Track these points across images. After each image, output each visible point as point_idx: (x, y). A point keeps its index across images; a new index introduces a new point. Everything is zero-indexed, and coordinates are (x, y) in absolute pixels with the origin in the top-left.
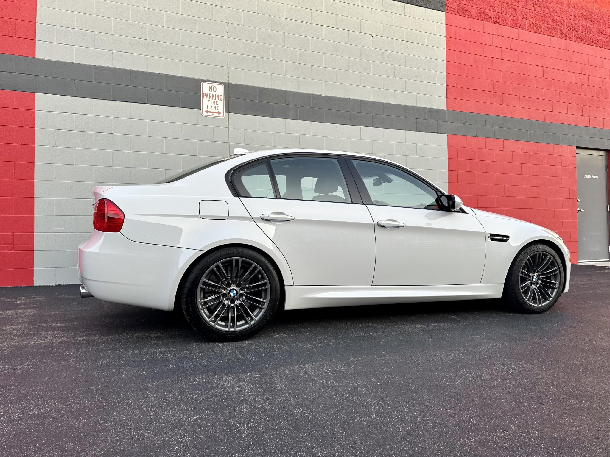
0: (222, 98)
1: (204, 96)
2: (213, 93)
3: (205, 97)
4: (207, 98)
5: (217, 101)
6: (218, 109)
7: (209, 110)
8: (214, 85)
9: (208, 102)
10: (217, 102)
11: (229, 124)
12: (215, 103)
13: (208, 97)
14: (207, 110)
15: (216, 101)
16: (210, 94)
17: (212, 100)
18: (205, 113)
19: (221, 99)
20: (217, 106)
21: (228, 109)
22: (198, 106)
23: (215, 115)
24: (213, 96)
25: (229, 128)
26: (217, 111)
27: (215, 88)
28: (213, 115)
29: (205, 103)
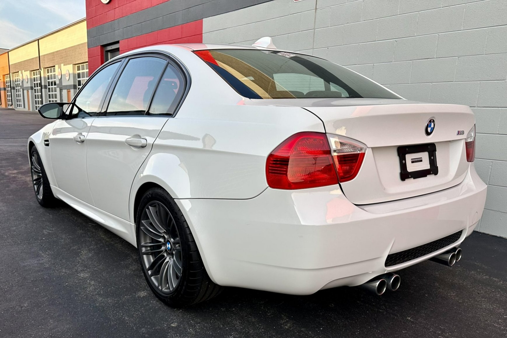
11: (316, 4)
25: (316, 9)
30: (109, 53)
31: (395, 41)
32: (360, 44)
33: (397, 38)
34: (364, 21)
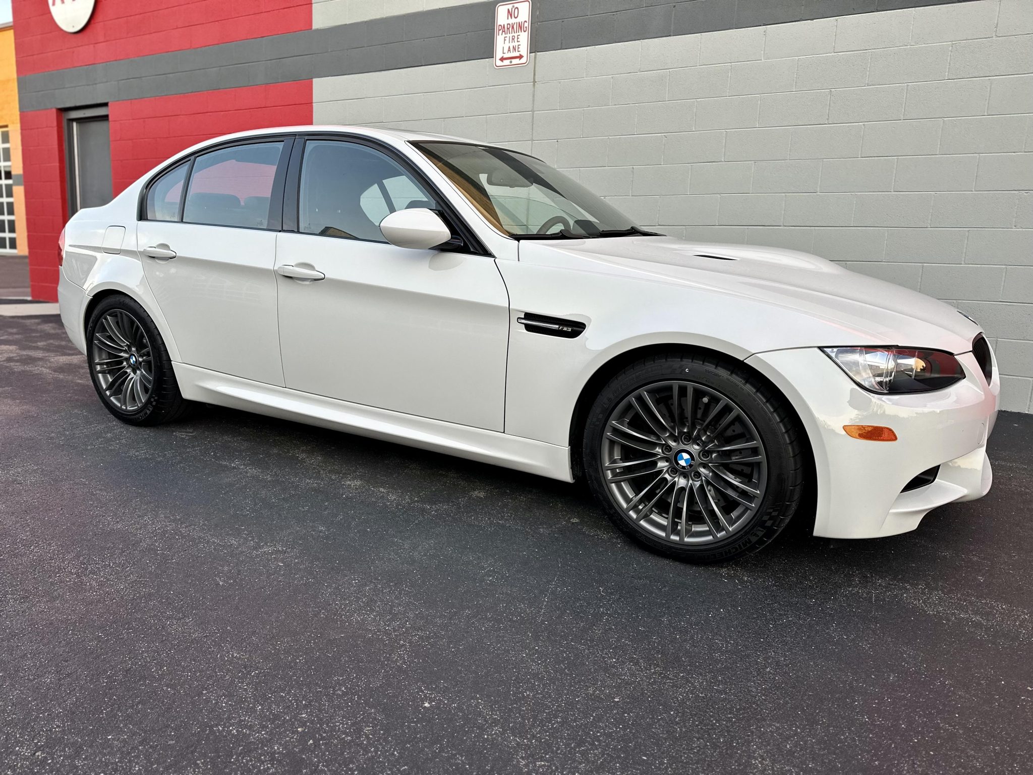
0: (526, 27)
1: (499, 30)
2: (513, 21)
3: (501, 32)
4: (504, 33)
5: (518, 34)
6: (519, 50)
7: (506, 56)
8: (516, 5)
9: (505, 40)
10: (519, 37)
11: (534, 75)
12: (516, 39)
13: (505, 31)
14: (502, 55)
15: (516, 35)
16: (508, 24)
17: (511, 35)
18: (499, 63)
19: (525, 30)
20: (519, 43)
21: (536, 46)
22: (488, 52)
23: (515, 61)
24: (513, 27)
25: (534, 82)
26: (517, 54)
27: (516, 10)
28: (511, 62)
29: (501, 44)
30: (75, 124)
31: (664, 137)
33: (666, 132)
34: (615, 105)
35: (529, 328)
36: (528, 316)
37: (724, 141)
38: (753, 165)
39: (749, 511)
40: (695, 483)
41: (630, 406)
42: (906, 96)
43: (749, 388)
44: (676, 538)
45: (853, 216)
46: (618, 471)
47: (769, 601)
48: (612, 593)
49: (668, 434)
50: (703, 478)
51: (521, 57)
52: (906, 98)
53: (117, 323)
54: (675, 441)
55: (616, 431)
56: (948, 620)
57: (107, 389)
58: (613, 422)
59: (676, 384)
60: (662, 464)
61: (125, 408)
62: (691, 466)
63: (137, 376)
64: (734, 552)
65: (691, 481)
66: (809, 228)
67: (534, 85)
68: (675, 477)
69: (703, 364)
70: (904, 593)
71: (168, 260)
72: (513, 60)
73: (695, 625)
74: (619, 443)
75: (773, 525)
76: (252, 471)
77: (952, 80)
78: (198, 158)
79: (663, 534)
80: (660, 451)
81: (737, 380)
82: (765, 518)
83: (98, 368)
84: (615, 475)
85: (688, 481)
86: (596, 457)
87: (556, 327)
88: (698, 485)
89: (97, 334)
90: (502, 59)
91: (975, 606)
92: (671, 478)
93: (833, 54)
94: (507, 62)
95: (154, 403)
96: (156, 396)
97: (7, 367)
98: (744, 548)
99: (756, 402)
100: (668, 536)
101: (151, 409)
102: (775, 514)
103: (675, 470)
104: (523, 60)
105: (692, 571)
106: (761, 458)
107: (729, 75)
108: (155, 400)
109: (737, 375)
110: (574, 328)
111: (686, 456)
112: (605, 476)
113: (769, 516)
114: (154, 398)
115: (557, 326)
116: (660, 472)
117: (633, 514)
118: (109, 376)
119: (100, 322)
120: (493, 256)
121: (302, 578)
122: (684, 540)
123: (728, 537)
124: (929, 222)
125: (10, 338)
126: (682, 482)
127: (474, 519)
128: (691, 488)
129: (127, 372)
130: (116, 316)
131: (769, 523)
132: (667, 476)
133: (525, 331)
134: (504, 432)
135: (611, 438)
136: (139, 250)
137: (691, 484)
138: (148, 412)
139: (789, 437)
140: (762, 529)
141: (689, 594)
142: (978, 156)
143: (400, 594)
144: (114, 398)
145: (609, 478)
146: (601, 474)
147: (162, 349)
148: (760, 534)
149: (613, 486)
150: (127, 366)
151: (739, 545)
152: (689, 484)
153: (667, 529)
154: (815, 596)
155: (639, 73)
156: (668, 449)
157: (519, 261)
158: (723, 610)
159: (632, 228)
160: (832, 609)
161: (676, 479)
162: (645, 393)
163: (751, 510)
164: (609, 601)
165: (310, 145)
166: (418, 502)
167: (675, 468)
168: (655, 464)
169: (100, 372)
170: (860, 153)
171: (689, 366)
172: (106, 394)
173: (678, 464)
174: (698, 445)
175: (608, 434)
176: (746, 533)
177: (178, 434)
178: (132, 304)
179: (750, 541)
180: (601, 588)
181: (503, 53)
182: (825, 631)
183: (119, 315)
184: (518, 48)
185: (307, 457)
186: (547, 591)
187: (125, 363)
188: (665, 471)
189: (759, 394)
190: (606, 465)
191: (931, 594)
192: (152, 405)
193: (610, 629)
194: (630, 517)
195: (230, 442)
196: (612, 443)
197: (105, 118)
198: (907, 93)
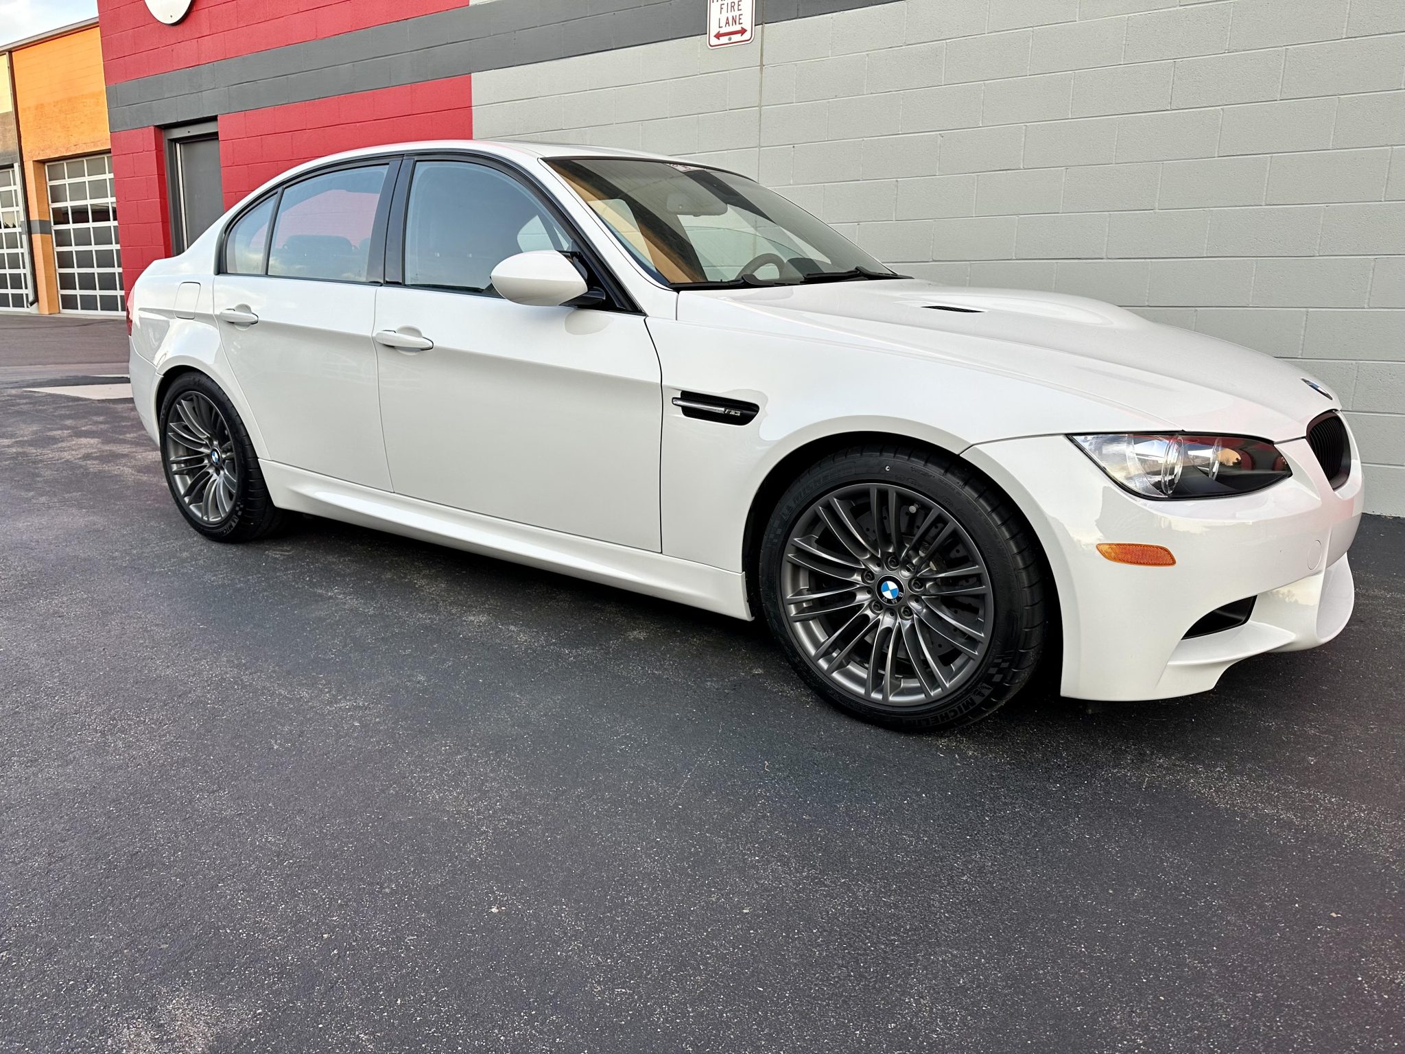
6: (741, 21)
7: (723, 31)
9: (721, 8)
10: (740, 3)
11: (762, 55)
12: (736, 7)
14: (718, 29)
17: (730, 1)
18: (714, 41)
20: (740, 12)
21: (763, 16)
22: (700, 26)
23: (735, 38)
25: (762, 65)
26: (738, 28)
28: (730, 39)
29: (717, 15)
30: (178, 146)
31: (939, 136)
32: (865, 139)
33: (942, 129)
34: (872, 93)
35: (688, 412)
36: (686, 395)
37: (1023, 139)
38: (1064, 173)
39: (972, 661)
40: (904, 621)
41: (816, 519)
42: (1285, 65)
43: (969, 493)
44: (879, 697)
45: (1206, 241)
46: (805, 605)
47: (995, 785)
48: (779, 770)
49: (868, 556)
50: (915, 616)
51: (743, 31)
52: (1284, 68)
53: (194, 408)
54: (879, 565)
55: (800, 552)
56: (1244, 816)
57: (186, 495)
58: (795, 539)
59: (873, 488)
60: (862, 597)
61: (206, 519)
62: (899, 599)
63: (220, 478)
64: (952, 717)
65: (899, 620)
66: (1143, 260)
67: (761, 69)
68: (878, 615)
69: (908, 460)
70: (1192, 777)
71: (248, 326)
72: (732, 36)
73: (880, 814)
74: (805, 568)
75: (1003, 680)
76: (353, 602)
77: (1353, 39)
78: (286, 190)
79: (861, 691)
80: (859, 578)
81: (953, 481)
82: (992, 671)
83: (175, 467)
84: (800, 610)
85: (896, 620)
86: (775, 586)
87: (721, 410)
88: (908, 626)
89: (171, 424)
90: (718, 36)
91: (1291, 797)
92: (874, 615)
93: (1178, 8)
94: (724, 40)
95: (240, 513)
96: (242, 504)
97: (81, 466)
98: (965, 712)
99: (978, 512)
100: (868, 693)
101: (236, 521)
102: (1005, 665)
103: (879, 604)
104: (747, 36)
105: (897, 741)
106: (986, 588)
107: (1031, 45)
108: (240, 509)
109: (953, 474)
110: (744, 412)
111: (892, 586)
112: (787, 613)
113: (996, 669)
114: (239, 506)
115: (723, 409)
116: (860, 606)
117: (823, 664)
118: (187, 478)
119: (173, 407)
120: (645, 315)
121: (378, 743)
122: (887, 698)
123: (944, 695)
124: (1317, 247)
125: (94, 428)
126: (887, 621)
127: (623, 668)
128: (899, 630)
129: (208, 473)
130: (191, 400)
131: (997, 678)
132: (868, 612)
133: (683, 416)
134: (661, 553)
135: (794, 562)
136: (215, 313)
137: (899, 623)
138: (234, 525)
139: (1023, 559)
140: (987, 686)
141: (886, 772)
142: (1390, 150)
143: (499, 765)
144: (195, 506)
145: (792, 615)
146: (782, 610)
147: (247, 443)
148: (987, 692)
149: (798, 626)
150: (208, 465)
151: (959, 708)
152: (897, 624)
153: (867, 684)
154: (1062, 779)
155: (904, 47)
156: (869, 576)
157: (677, 319)
158: (926, 795)
159: (856, 268)
160: (1080, 797)
161: (880, 617)
162: (835, 500)
163: (973, 659)
164: (773, 779)
165: (421, 168)
166: (555, 644)
167: (878, 602)
168: (852, 596)
169: (176, 473)
170: (1217, 150)
171: (890, 462)
172: (184, 501)
173: (882, 596)
174: (909, 570)
175: (789, 555)
176: (968, 691)
177: (270, 553)
178: (209, 384)
179: (973, 703)
180: (766, 762)
181: (720, 27)
182: (1060, 827)
183: (195, 398)
184: (740, 19)
185: (428, 585)
186: (693, 765)
187: (206, 461)
188: (865, 606)
189: (981, 501)
190: (788, 597)
191: (1230, 780)
192: (237, 516)
193: (764, 816)
194: (820, 668)
195: (334, 563)
196: (796, 568)
197: (213, 136)
198: (1285, 61)
